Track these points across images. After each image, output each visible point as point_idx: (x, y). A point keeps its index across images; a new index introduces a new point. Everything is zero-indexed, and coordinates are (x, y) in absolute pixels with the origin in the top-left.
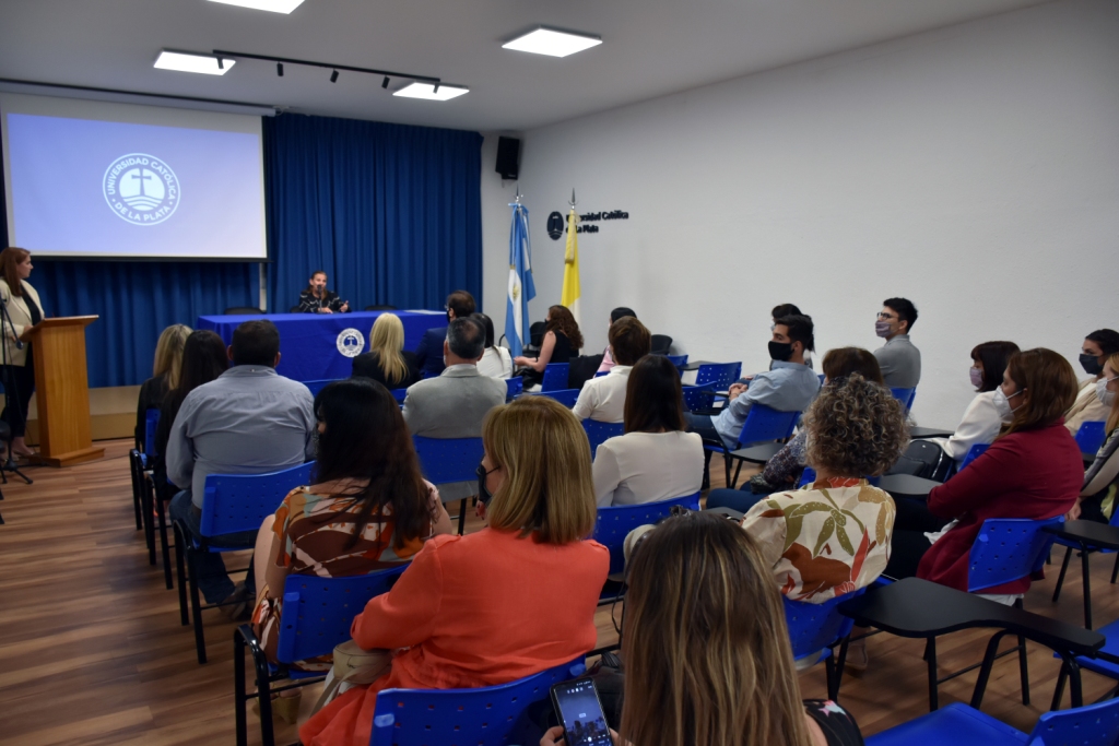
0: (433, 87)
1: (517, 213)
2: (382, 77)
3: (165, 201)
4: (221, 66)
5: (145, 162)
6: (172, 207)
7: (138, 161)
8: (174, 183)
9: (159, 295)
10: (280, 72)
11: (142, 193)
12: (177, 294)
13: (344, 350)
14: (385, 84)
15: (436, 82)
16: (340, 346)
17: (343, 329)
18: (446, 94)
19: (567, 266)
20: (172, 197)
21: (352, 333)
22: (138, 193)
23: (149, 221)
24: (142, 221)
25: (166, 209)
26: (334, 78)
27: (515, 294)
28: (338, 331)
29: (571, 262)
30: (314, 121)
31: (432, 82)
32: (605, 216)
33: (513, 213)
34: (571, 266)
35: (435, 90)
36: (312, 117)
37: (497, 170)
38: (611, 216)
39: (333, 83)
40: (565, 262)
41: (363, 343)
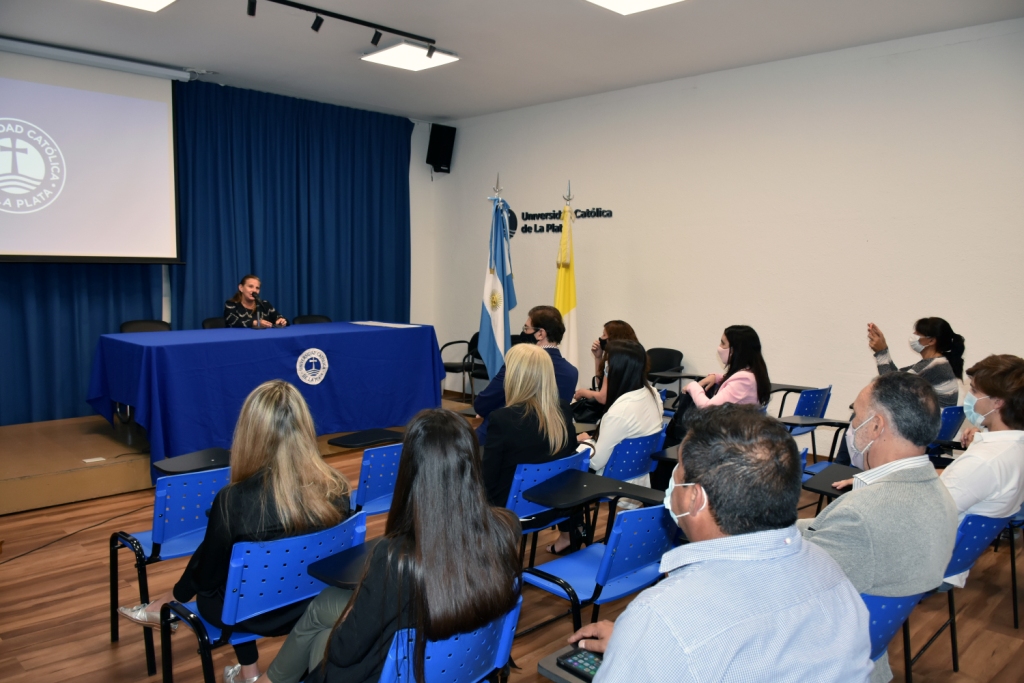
0: (426, 51)
1: (498, 209)
2: (373, 32)
3: (46, 183)
5: (18, 130)
6: (55, 191)
7: (10, 128)
8: (58, 159)
11: (15, 170)
13: (305, 376)
14: (376, 40)
15: (431, 48)
16: (301, 371)
17: (304, 350)
18: (440, 59)
19: (562, 270)
20: (55, 177)
21: (315, 353)
22: (9, 171)
23: (24, 208)
24: (14, 207)
25: (48, 193)
26: (317, 25)
27: (494, 304)
28: (299, 352)
29: (567, 266)
30: (229, 92)
31: (426, 44)
32: (579, 214)
33: (493, 209)
34: (566, 271)
35: (430, 55)
36: (226, 87)
37: (428, 161)
38: (587, 214)
39: (313, 32)
40: (558, 266)
41: (327, 366)
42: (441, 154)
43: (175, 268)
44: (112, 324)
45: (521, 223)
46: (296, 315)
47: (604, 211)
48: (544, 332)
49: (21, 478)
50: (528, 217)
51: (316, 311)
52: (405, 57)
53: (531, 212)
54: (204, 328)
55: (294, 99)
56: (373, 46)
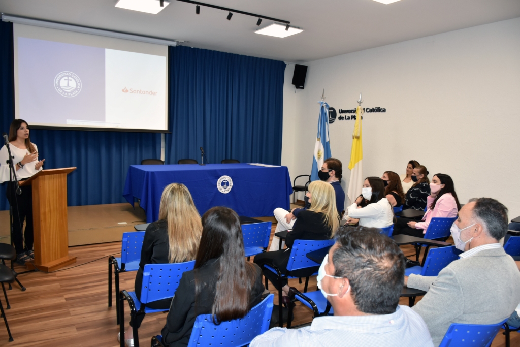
0: (285, 27)
1: (322, 108)
2: (257, 19)
4: (162, 5)
9: (103, 151)
10: (198, 11)
12: (114, 150)
13: (221, 189)
14: (259, 23)
15: (287, 24)
16: (219, 187)
17: (221, 176)
18: (293, 31)
19: (355, 140)
21: (226, 178)
26: (229, 17)
27: (319, 156)
28: (218, 177)
29: (358, 138)
30: (196, 51)
31: (285, 24)
32: (368, 110)
33: (320, 107)
34: (357, 140)
35: (287, 29)
36: (194, 49)
37: (293, 83)
38: (373, 110)
39: (228, 20)
40: (353, 138)
41: (232, 184)
42: (300, 79)
43: (167, 134)
44: (138, 160)
45: (338, 115)
46: (224, 159)
47: (382, 109)
48: (334, 172)
49: (89, 229)
50: (342, 111)
51: (233, 158)
52: (275, 31)
53: (344, 109)
54: (178, 164)
55: (226, 53)
56: (257, 26)
